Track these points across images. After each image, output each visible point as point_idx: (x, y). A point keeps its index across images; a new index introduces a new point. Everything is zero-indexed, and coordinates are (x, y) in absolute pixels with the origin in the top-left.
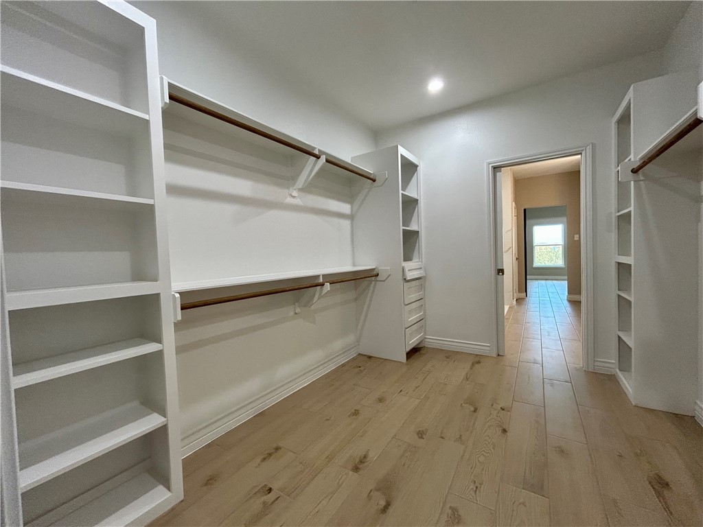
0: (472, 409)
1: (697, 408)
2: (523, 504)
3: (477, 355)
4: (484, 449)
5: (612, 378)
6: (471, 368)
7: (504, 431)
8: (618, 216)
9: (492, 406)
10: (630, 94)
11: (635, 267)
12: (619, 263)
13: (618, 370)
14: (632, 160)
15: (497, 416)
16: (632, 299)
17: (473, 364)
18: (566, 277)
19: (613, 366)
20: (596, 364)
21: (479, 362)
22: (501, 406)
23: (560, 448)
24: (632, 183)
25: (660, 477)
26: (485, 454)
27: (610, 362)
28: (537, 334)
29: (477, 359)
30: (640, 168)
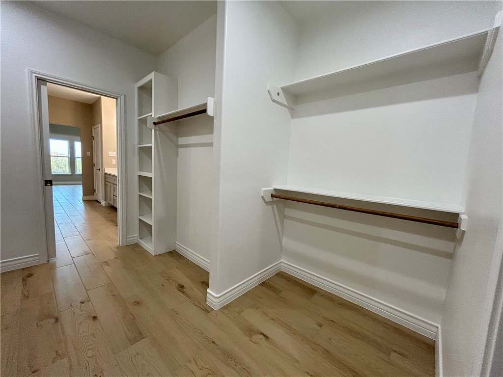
0: (54, 320)
1: (176, 245)
2: (137, 354)
3: (23, 269)
4: (87, 344)
5: (137, 245)
6: (25, 285)
7: (95, 318)
8: (139, 147)
9: (71, 306)
10: (152, 76)
11: (154, 179)
12: (139, 176)
13: (139, 239)
14: (153, 116)
15: (81, 311)
16: (153, 198)
17: (23, 280)
18: (81, 182)
19: (136, 238)
20: (128, 240)
21: (30, 275)
22: (79, 301)
23: (135, 302)
24: (153, 130)
25: (180, 285)
26: (91, 347)
27: (135, 236)
28: (75, 231)
29: (26, 273)
30: (159, 123)
